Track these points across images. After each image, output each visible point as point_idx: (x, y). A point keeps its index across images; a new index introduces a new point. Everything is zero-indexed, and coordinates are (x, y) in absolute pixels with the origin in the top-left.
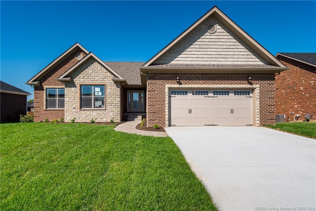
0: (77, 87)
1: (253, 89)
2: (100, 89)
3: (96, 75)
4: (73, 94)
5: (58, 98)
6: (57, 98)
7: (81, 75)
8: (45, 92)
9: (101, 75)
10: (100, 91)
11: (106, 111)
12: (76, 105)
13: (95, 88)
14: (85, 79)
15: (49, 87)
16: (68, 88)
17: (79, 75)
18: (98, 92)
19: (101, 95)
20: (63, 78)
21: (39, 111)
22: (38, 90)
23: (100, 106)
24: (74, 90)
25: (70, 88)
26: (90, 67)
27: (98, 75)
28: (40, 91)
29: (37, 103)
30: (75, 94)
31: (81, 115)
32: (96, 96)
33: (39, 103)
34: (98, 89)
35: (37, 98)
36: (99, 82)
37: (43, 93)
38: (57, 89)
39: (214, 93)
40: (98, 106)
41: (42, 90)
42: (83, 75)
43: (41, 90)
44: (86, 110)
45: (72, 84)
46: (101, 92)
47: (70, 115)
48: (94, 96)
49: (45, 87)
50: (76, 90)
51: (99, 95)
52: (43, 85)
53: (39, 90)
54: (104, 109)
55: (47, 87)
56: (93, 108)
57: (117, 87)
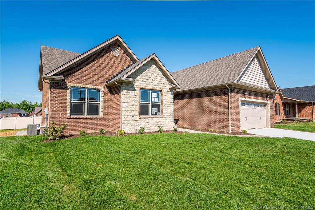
0: (136, 91)
1: (266, 104)
2: (156, 95)
3: (154, 79)
4: (132, 99)
5: (88, 101)
6: (86, 102)
7: (140, 78)
8: (70, 92)
9: (159, 80)
10: (156, 96)
11: (163, 119)
12: (135, 112)
13: (152, 93)
14: (144, 83)
15: (75, 85)
16: (127, 91)
17: (138, 77)
18: (155, 97)
19: (157, 101)
20: (127, 78)
21: (58, 120)
22: (58, 88)
23: (156, 114)
24: (133, 94)
25: (129, 91)
26: (149, 69)
27: (156, 80)
28: (61, 91)
29: (55, 107)
30: (134, 99)
31: (140, 124)
32: (153, 102)
33: (60, 107)
34: (154, 95)
35: (56, 100)
36: (157, 86)
37: (66, 93)
38: (86, 90)
39: (255, 105)
40: (155, 114)
41: (64, 89)
42: (143, 77)
43: (62, 89)
44: (145, 118)
45: (131, 86)
46: (157, 98)
47: (129, 125)
48: (151, 102)
49: (69, 85)
50: (135, 94)
51: (156, 101)
52: (67, 82)
53: (60, 89)
54: (161, 116)
55: (72, 85)
56: (150, 116)
57: (172, 94)
